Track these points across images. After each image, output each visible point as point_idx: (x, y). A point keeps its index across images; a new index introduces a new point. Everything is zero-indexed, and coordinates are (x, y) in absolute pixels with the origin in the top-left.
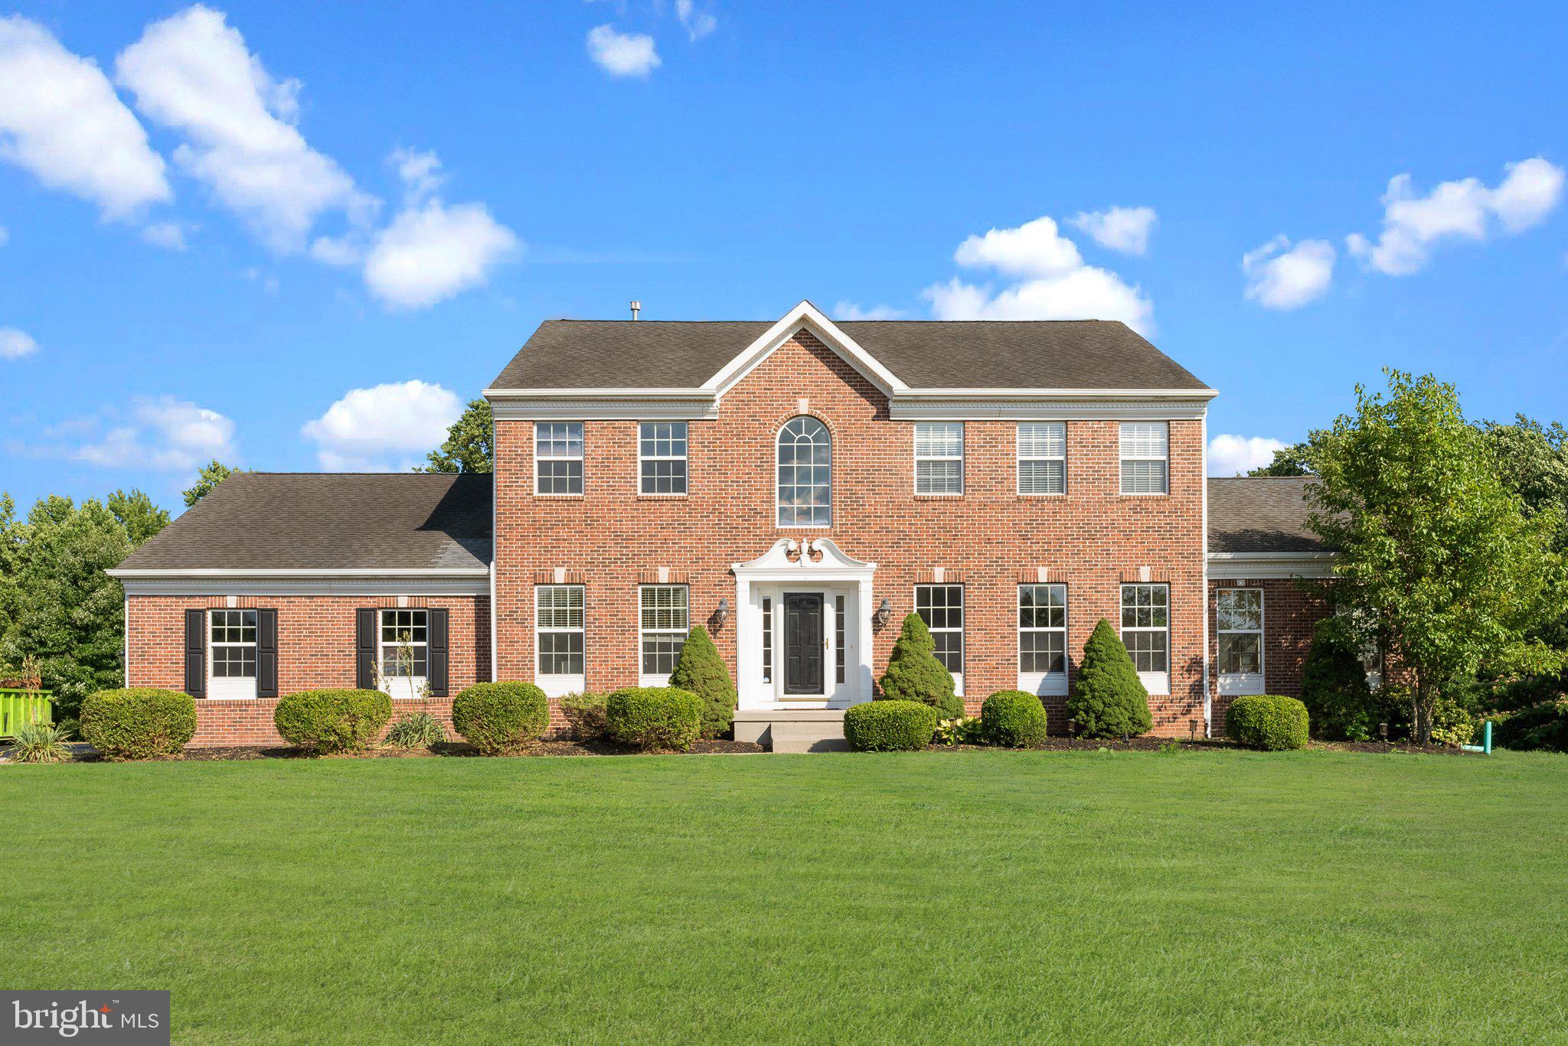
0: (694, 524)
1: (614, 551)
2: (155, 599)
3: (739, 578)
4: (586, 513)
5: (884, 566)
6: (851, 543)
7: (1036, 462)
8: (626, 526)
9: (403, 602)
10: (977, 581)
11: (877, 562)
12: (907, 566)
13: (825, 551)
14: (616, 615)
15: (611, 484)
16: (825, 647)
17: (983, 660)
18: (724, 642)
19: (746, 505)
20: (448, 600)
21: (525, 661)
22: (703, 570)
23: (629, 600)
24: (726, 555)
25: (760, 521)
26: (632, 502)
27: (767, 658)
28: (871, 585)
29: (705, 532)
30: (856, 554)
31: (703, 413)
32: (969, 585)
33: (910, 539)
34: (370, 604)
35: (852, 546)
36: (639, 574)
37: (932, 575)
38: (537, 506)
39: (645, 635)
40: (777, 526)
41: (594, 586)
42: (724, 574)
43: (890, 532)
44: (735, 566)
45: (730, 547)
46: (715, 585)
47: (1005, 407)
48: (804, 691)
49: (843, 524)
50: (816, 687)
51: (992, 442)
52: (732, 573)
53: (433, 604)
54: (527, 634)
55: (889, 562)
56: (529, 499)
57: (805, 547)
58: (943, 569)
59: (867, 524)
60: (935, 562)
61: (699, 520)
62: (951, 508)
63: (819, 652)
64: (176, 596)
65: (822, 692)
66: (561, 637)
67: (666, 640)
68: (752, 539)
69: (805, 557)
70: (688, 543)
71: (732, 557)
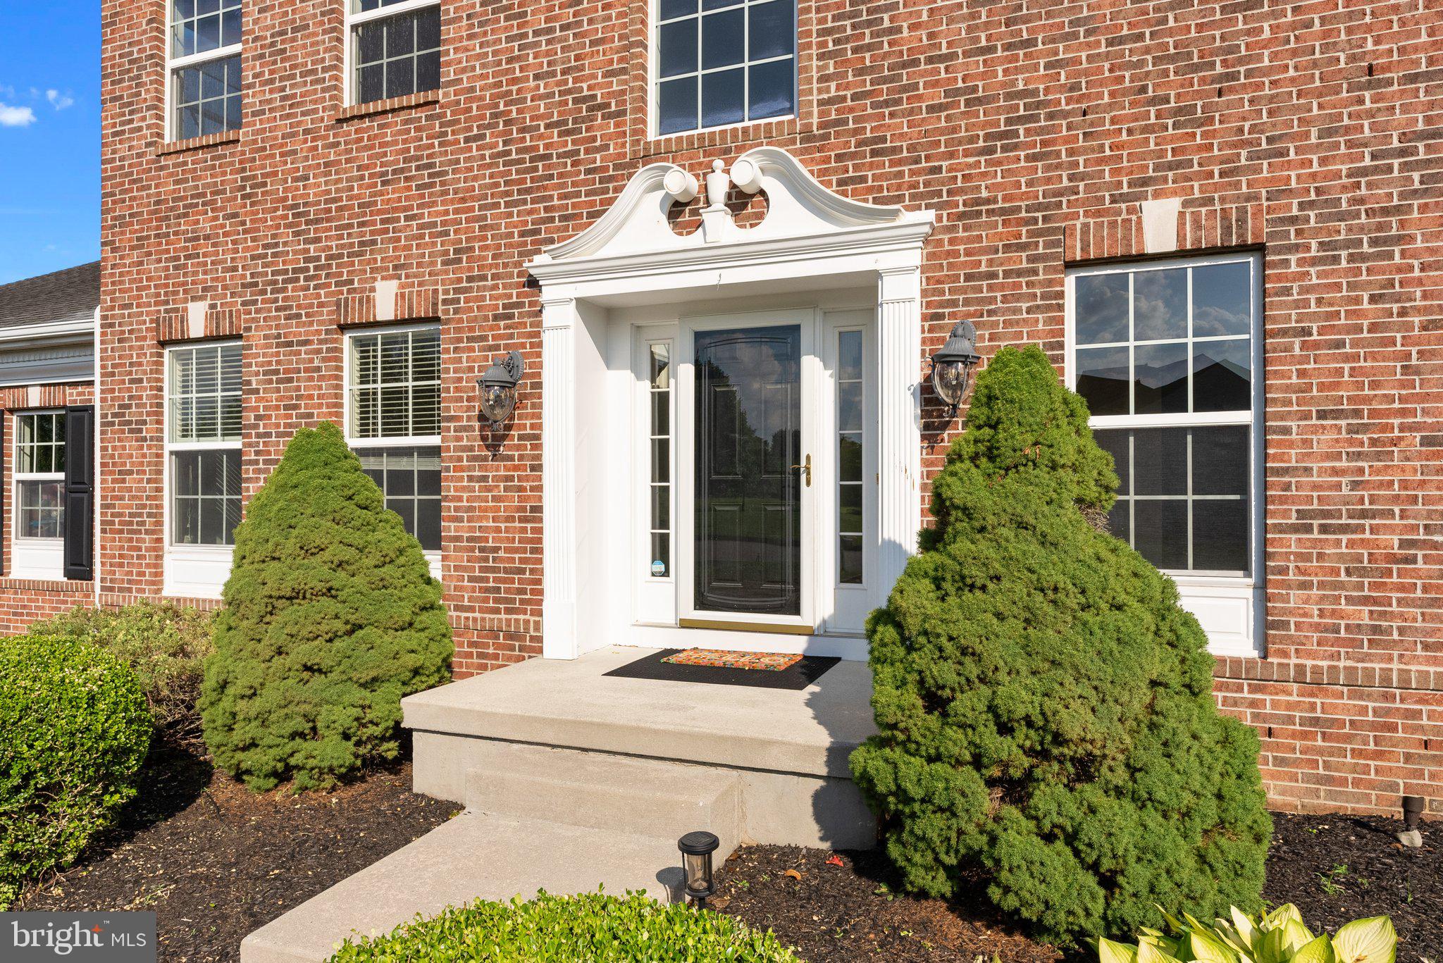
0: (451, 163)
1: (293, 249)
3: (548, 293)
4: (244, 170)
5: (961, 216)
6: (853, 156)
8: (316, 188)
9: (34, 397)
10: (1316, 232)
11: (938, 207)
12: (1039, 207)
13: (773, 187)
14: (295, 407)
15: (288, 92)
16: (803, 478)
17: (1344, 529)
18: (516, 468)
19: (569, 92)
21: (141, 515)
22: (470, 279)
23: (318, 369)
24: (522, 234)
25: (603, 128)
26: (327, 128)
27: (661, 515)
28: (913, 285)
29: (475, 178)
30: (870, 190)
32: (1279, 250)
33: (1051, 116)
35: (860, 167)
36: (338, 304)
37: (1134, 226)
38: (162, 168)
40: (652, 133)
41: (256, 337)
42: (518, 285)
43: (980, 101)
44: (540, 262)
45: (531, 212)
46: (496, 317)
48: (754, 601)
49: (830, 101)
50: (782, 592)
52: (533, 283)
54: (144, 456)
55: (978, 202)
56: (151, 154)
57: (719, 187)
58: (1174, 204)
59: (905, 89)
60: (1145, 182)
61: (462, 151)
63: (789, 492)
65: (795, 609)
66: (212, 457)
67: (402, 464)
68: (585, 183)
69: (716, 215)
70: (438, 214)
71: (534, 239)
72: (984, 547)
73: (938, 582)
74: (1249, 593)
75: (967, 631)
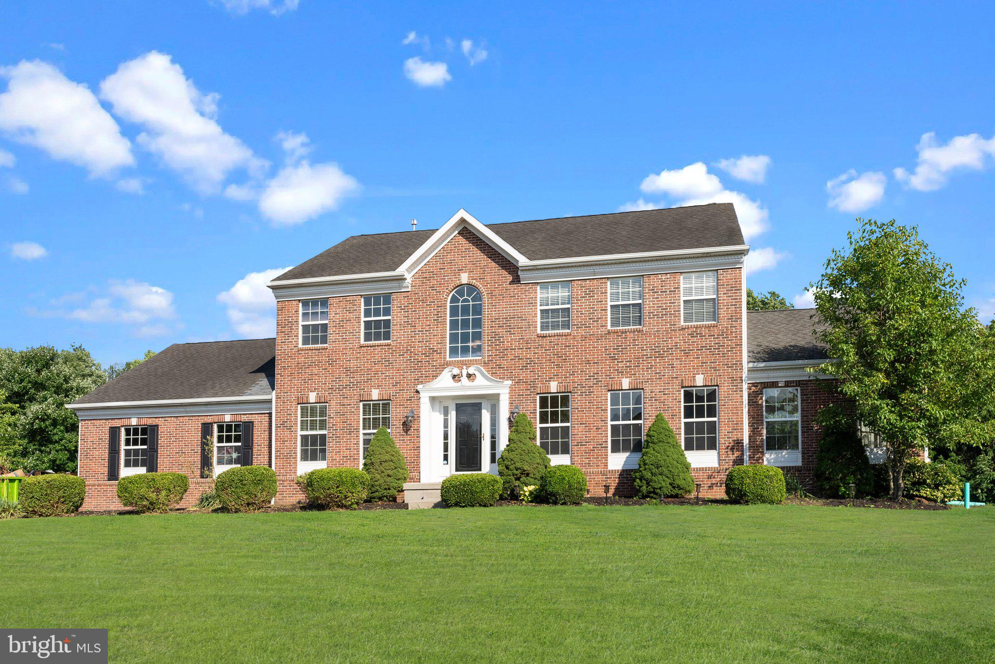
0: (395, 360)
1: (345, 380)
2: (94, 421)
3: (422, 395)
4: (329, 357)
5: (517, 382)
6: (495, 368)
7: (623, 306)
8: (353, 364)
9: (228, 418)
10: (580, 390)
11: (513, 380)
12: (532, 382)
13: (477, 373)
14: (346, 422)
15: (344, 337)
16: (482, 439)
17: (584, 445)
18: (413, 437)
19: (428, 346)
20: (254, 416)
21: (291, 453)
22: (400, 390)
23: (354, 412)
24: (414, 380)
25: (436, 356)
26: (357, 348)
27: (446, 449)
28: (507, 396)
29: (402, 365)
30: (498, 376)
31: (400, 287)
32: (574, 393)
33: (534, 364)
34: (209, 420)
35: (496, 371)
36: (360, 395)
37: (549, 387)
38: (300, 354)
39: (364, 434)
40: (448, 359)
41: (333, 403)
42: (413, 392)
43: (521, 359)
44: (420, 387)
45: (417, 374)
46: (407, 400)
47: (598, 269)
48: (470, 469)
49: (490, 356)
50: (477, 466)
51: (590, 293)
52: (418, 392)
53: (245, 418)
54: (292, 436)
55: (520, 380)
56: (296, 349)
57: (464, 373)
58: (556, 383)
59: (505, 355)
60: (551, 378)
61: (398, 358)
62: (562, 340)
63: (479, 442)
64: (105, 419)
65: (480, 470)
66: (314, 437)
68: (431, 369)
69: (464, 379)
70: (391, 373)
71: (418, 381)
72: (515, 445)
73: (508, 451)
74: (570, 458)
75: (512, 457)
